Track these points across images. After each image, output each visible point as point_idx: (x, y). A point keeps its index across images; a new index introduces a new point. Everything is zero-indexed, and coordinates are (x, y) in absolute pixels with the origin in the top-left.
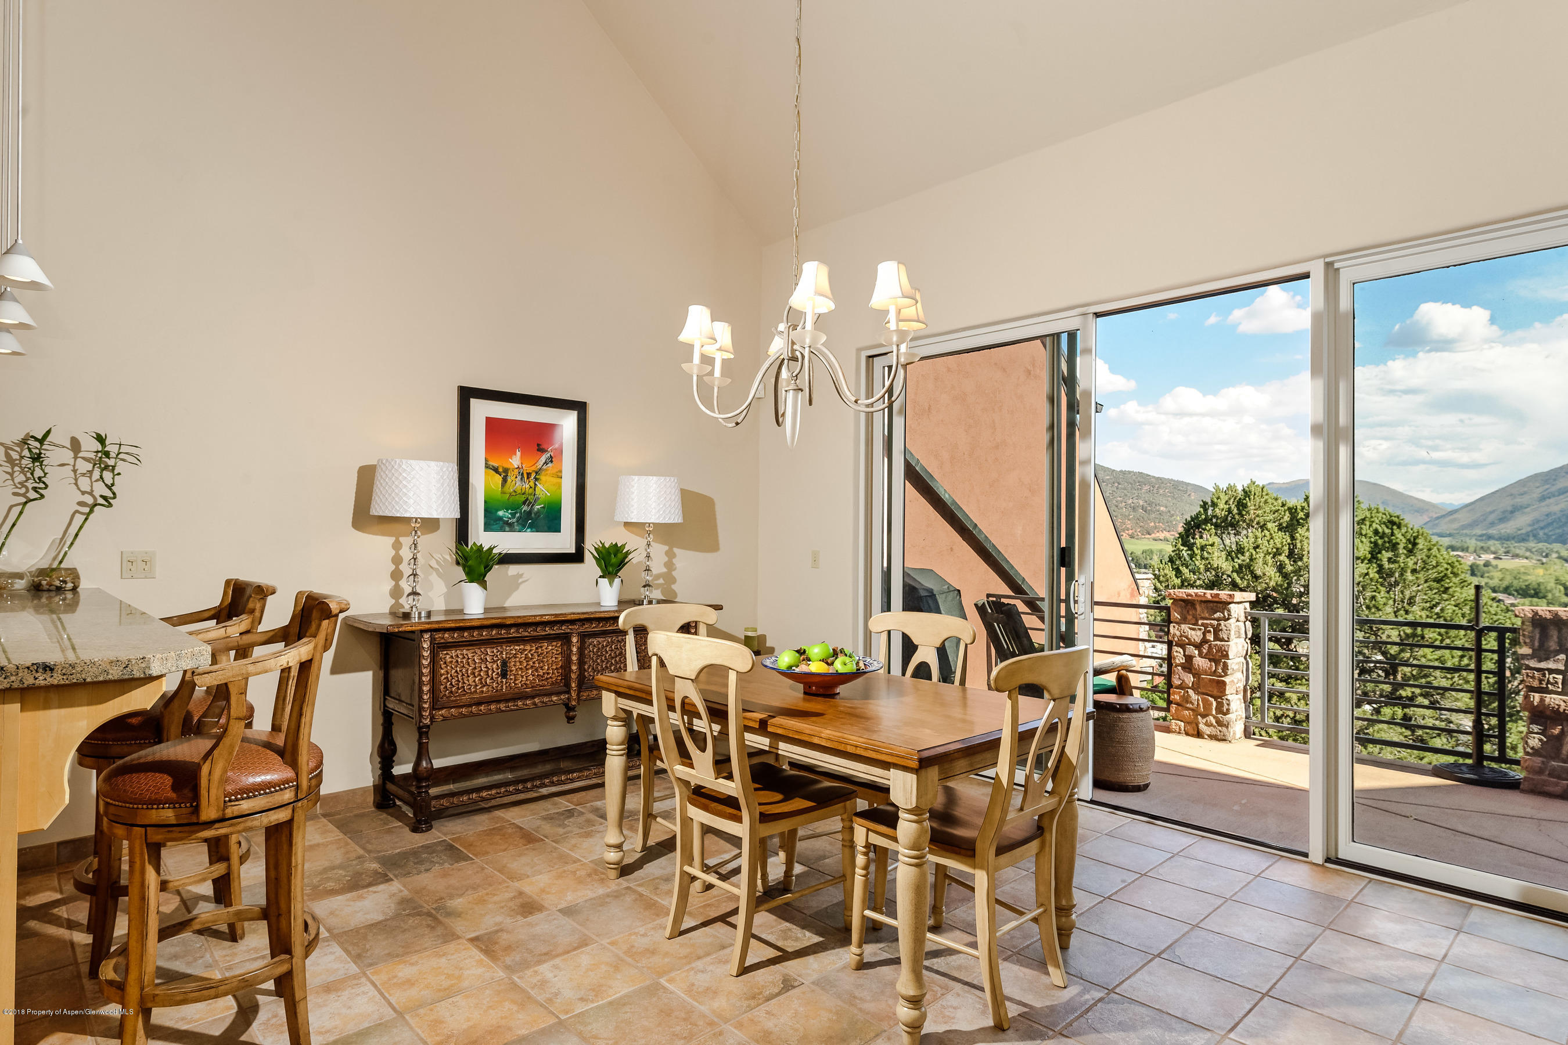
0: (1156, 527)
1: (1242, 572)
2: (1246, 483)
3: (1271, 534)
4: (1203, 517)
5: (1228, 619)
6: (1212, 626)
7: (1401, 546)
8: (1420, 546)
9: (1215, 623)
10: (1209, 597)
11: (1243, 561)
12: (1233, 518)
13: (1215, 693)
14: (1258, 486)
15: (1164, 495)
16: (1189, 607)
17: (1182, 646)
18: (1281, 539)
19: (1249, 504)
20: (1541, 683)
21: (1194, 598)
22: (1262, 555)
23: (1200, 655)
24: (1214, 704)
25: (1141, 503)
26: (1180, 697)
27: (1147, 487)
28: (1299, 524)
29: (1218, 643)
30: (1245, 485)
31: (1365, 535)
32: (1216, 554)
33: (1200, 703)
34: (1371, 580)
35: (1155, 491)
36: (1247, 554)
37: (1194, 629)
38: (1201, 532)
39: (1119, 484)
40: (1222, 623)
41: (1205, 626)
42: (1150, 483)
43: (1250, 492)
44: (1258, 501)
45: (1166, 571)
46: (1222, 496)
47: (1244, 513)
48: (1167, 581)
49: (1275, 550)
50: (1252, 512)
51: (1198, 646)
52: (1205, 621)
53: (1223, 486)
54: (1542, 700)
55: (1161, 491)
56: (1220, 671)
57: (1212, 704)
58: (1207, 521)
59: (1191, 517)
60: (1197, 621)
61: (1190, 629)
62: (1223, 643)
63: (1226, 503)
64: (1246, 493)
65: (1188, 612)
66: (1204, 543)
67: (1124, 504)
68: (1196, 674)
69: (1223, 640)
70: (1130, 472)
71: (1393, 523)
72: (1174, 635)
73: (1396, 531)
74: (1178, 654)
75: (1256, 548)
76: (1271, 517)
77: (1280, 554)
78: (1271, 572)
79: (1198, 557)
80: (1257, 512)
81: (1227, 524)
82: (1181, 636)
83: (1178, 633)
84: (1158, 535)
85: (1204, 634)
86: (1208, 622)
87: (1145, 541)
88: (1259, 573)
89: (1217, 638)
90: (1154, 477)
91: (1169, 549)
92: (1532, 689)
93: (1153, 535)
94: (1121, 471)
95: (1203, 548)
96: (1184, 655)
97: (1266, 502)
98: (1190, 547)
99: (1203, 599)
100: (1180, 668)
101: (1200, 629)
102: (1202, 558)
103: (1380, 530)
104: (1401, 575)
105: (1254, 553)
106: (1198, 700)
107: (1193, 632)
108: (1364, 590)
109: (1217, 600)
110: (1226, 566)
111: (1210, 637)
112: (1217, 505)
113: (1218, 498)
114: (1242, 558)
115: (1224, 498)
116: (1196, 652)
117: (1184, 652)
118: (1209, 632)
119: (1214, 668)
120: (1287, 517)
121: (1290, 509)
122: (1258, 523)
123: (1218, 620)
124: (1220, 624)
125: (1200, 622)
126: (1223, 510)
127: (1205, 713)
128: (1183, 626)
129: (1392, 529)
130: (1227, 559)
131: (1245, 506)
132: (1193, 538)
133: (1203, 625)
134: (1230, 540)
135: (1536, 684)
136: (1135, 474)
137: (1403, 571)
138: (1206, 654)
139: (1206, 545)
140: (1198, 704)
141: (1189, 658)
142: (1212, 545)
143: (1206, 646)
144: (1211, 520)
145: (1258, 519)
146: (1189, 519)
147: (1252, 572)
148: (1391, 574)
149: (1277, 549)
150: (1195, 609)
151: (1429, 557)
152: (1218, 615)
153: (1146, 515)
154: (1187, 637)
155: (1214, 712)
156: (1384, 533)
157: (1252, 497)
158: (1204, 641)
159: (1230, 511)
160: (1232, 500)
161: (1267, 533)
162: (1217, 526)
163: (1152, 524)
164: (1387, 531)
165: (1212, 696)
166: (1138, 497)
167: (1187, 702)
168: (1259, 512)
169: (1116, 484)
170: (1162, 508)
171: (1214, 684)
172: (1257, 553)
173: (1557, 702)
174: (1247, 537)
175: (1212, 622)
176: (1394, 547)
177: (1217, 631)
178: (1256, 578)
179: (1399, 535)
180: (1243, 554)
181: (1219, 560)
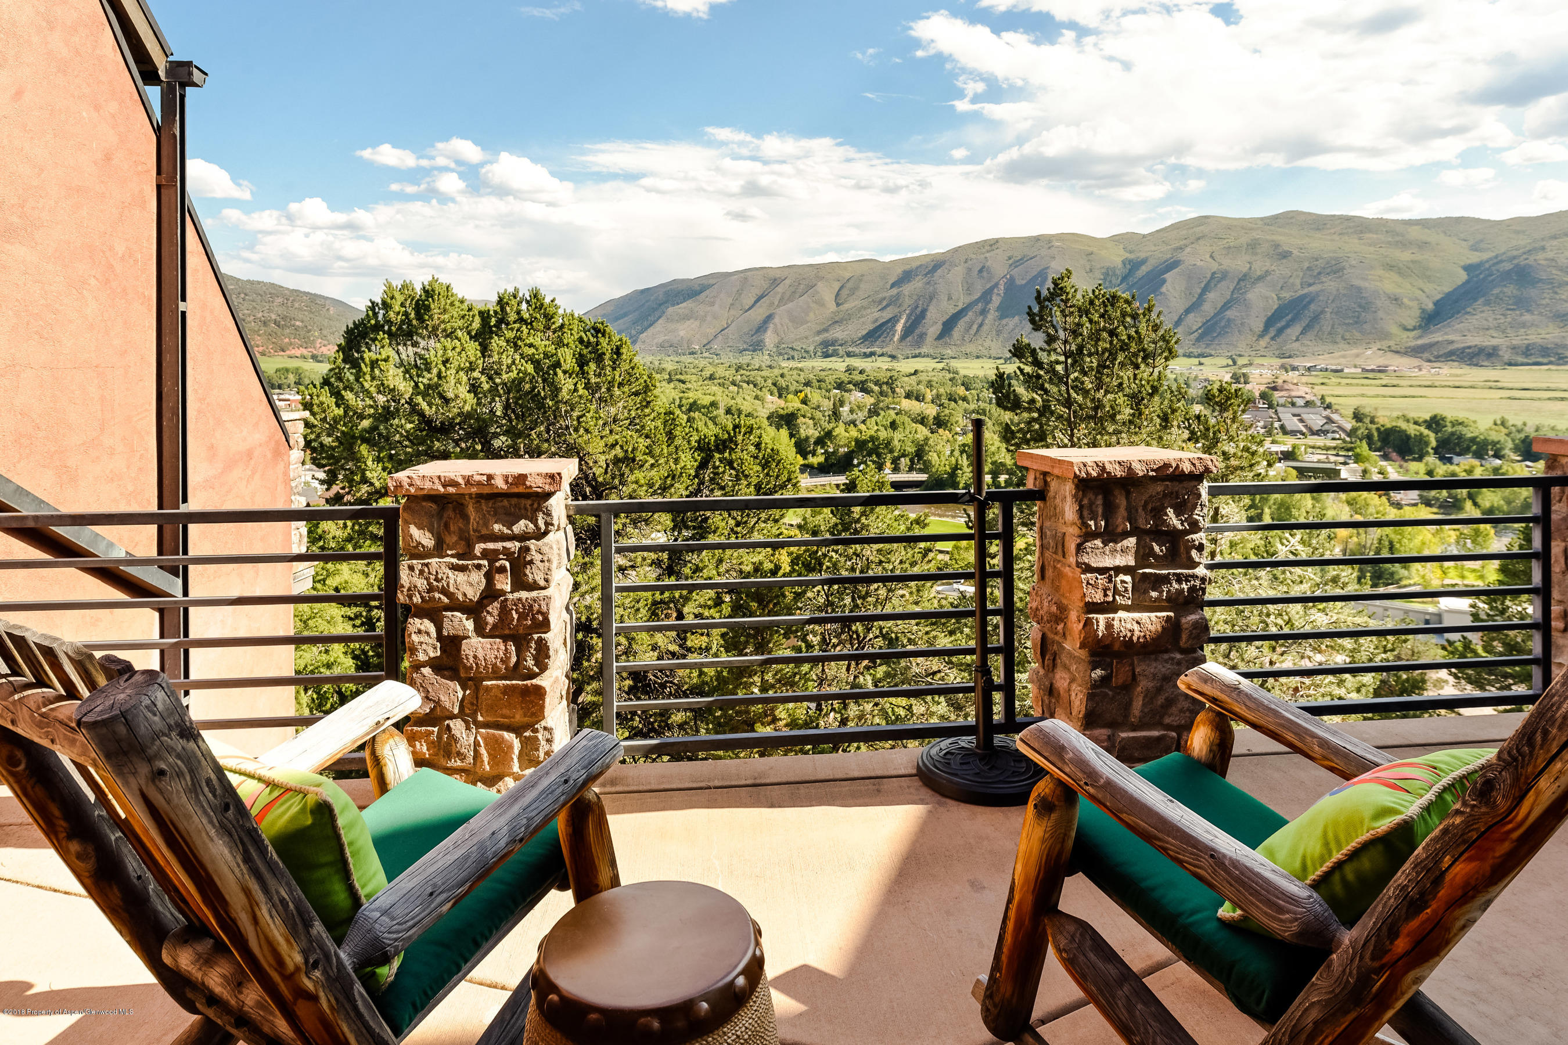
0: (291, 344)
1: (429, 395)
2: (426, 279)
3: (461, 344)
4: (373, 322)
5: (546, 533)
6: (507, 553)
7: (607, 356)
8: (624, 357)
9: (514, 546)
10: (500, 484)
11: (430, 379)
12: (410, 324)
13: (519, 718)
14: (441, 284)
15: (300, 309)
16: (450, 513)
17: (433, 613)
18: (473, 348)
19: (432, 306)
20: (1106, 595)
21: (463, 488)
22: (453, 371)
23: (480, 630)
24: (517, 744)
25: (274, 317)
26: (431, 745)
27: (280, 300)
28: (492, 332)
29: (524, 595)
30: (426, 283)
31: (567, 345)
32: (391, 372)
33: (483, 751)
34: (581, 397)
35: (289, 304)
36: (435, 371)
37: (462, 569)
38: (367, 343)
39: (246, 295)
40: (532, 544)
41: (490, 556)
42: (283, 296)
43: (433, 290)
44: (443, 303)
45: (322, 398)
46: (397, 295)
47: (427, 317)
48: (324, 411)
49: (467, 364)
50: (436, 316)
51: (474, 610)
52: (491, 546)
53: (397, 283)
54: (1109, 626)
55: (297, 305)
56: (530, 662)
57: (511, 747)
58: (378, 327)
59: (354, 323)
60: (470, 547)
61: (454, 568)
62: (534, 594)
63: (402, 305)
64: (428, 293)
65: (447, 526)
66: (374, 357)
67: (252, 318)
68: (471, 680)
69: (534, 587)
70: (259, 283)
71: (597, 331)
72: (412, 588)
73: (602, 340)
74: (424, 638)
75: (445, 362)
76: (460, 323)
77: (474, 370)
78: (463, 391)
79: (368, 377)
80: (442, 317)
81: (404, 334)
82: (431, 589)
83: (421, 584)
84: (293, 352)
85: (489, 577)
86: (499, 545)
87: (278, 359)
88: (450, 395)
89: (520, 583)
90: (288, 289)
91: (324, 368)
92: (1094, 608)
93: (288, 353)
94: (249, 281)
95: (374, 364)
96: (440, 637)
97: (452, 304)
98: (355, 364)
99: (486, 490)
100: (426, 671)
101: (479, 567)
102: (373, 378)
103: (586, 339)
104: (609, 390)
105: (443, 369)
106: (476, 744)
107: (461, 577)
108: (572, 410)
109: (521, 489)
110: (405, 388)
111: (503, 583)
112: (391, 308)
113: (392, 298)
114: (428, 376)
115: (400, 298)
116: (470, 625)
117: (439, 629)
118: (502, 570)
119: (514, 659)
120: (476, 324)
121: (481, 313)
122: (445, 330)
123: (523, 537)
124: (527, 549)
125: (479, 548)
126: (398, 313)
127: (495, 772)
128: (434, 561)
129: (597, 337)
130: (405, 379)
131: (428, 308)
132: (358, 352)
133: (485, 554)
134: (408, 352)
135: (1098, 597)
136: (265, 284)
137: (611, 383)
138: (495, 626)
139: (377, 360)
140: (477, 755)
141: (451, 644)
142: (386, 360)
143: (494, 608)
144: (383, 326)
145: (443, 326)
146: (351, 325)
147: (442, 396)
148: (598, 387)
149: (471, 363)
150: (466, 517)
151: (633, 368)
152: (522, 526)
153: (279, 331)
154: (445, 591)
155: (516, 768)
156: (589, 342)
157: (436, 297)
158: (490, 594)
159: (406, 314)
160: (409, 302)
161: (458, 343)
162: (391, 334)
163: (287, 340)
164: (592, 339)
165: (509, 728)
166: (270, 311)
167: (448, 755)
168: (446, 317)
169: (242, 296)
170: (298, 323)
171: (516, 699)
172: (447, 369)
173: (1129, 626)
174: (433, 348)
175: (508, 544)
176: (599, 358)
177: (519, 564)
178: (447, 401)
179: (604, 342)
180: (429, 370)
181: (395, 378)
